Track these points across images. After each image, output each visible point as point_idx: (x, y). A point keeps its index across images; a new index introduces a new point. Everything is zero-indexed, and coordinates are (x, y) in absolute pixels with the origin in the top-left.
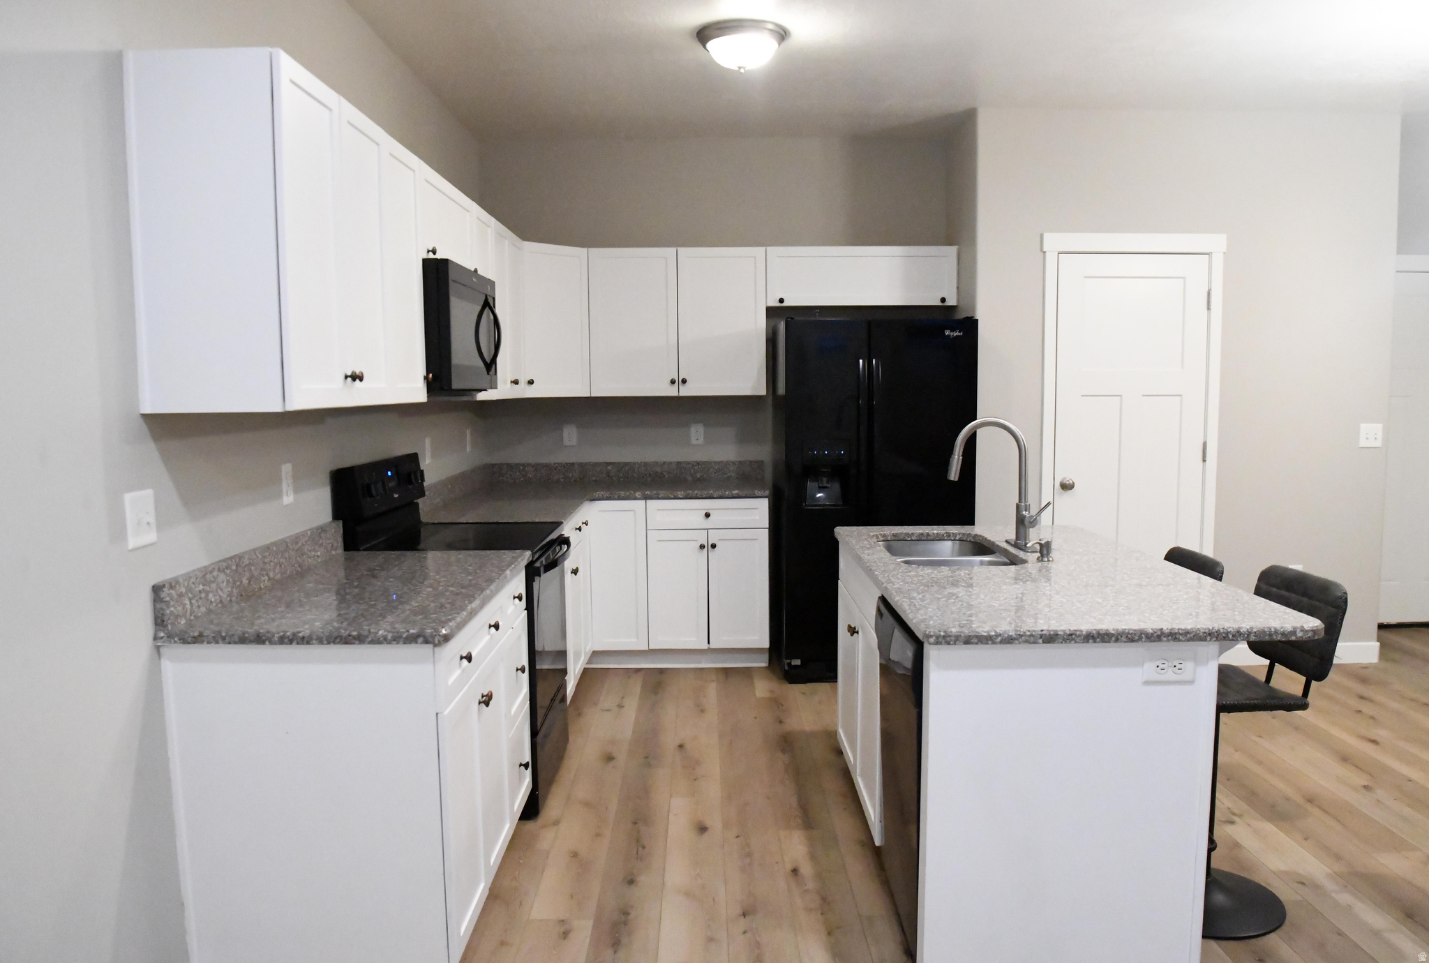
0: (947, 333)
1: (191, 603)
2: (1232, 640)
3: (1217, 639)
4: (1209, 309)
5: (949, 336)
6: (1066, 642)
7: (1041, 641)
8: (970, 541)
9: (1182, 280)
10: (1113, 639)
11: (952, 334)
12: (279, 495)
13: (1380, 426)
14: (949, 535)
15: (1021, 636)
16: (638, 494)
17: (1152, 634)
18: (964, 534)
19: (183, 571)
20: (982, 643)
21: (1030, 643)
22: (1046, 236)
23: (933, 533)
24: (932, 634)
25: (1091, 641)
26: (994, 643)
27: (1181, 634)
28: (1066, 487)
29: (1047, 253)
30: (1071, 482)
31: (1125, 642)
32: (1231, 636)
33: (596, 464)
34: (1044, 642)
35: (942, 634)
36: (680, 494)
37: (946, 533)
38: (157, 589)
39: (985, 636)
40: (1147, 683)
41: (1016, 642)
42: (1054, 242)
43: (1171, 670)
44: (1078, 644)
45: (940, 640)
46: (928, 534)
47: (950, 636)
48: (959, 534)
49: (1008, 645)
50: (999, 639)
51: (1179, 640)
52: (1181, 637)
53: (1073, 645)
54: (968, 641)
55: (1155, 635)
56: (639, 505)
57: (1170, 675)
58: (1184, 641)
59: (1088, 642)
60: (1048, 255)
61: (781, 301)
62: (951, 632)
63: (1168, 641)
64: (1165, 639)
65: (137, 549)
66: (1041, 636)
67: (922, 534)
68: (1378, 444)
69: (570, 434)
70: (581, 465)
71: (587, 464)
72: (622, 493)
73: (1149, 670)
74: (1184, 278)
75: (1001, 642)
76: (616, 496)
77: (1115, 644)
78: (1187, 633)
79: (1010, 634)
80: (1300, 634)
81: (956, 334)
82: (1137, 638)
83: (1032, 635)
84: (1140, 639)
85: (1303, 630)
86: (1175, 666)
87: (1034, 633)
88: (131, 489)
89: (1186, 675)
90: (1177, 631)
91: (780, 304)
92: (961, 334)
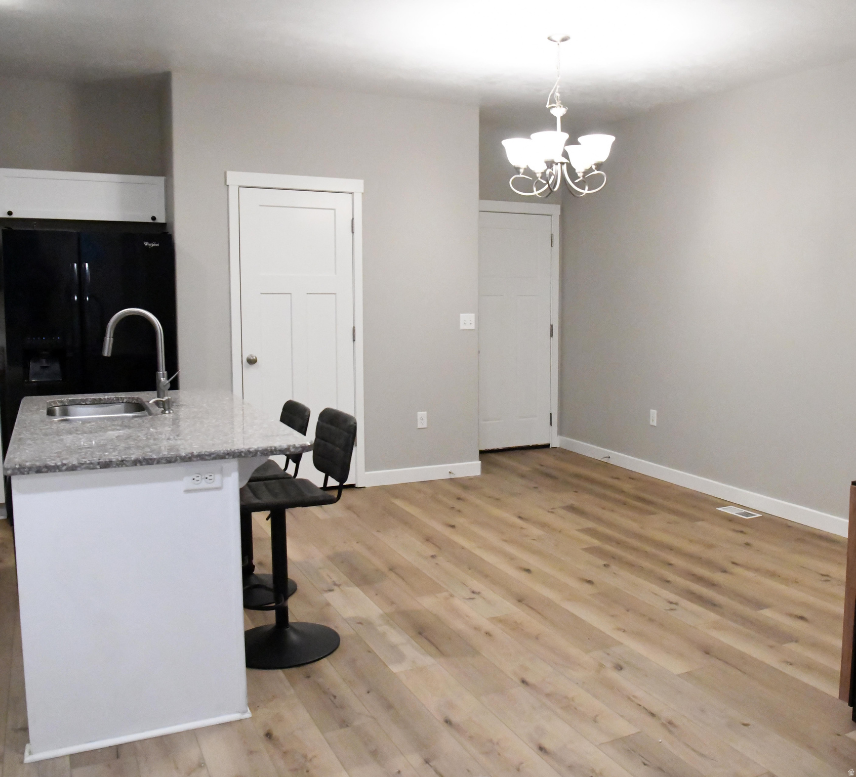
0: (146, 244)
2: (244, 457)
3: (234, 457)
4: (353, 232)
5: (148, 246)
6: (119, 467)
7: (98, 467)
8: (134, 403)
9: (333, 211)
10: (156, 462)
11: (150, 245)
13: (473, 315)
14: (118, 399)
15: (82, 464)
17: (185, 456)
18: (129, 398)
20: (51, 471)
21: (91, 469)
22: (230, 173)
23: (104, 398)
24: (9, 467)
25: (138, 464)
26: (60, 471)
27: (207, 455)
28: (252, 362)
29: (230, 187)
30: (254, 358)
31: (165, 463)
32: (243, 455)
34: (101, 468)
35: (17, 467)
37: (116, 397)
39: (53, 466)
40: (187, 491)
41: (79, 469)
42: (235, 178)
43: (204, 481)
44: (128, 468)
45: (16, 471)
46: (100, 399)
47: (24, 468)
48: (126, 398)
49: (71, 472)
50: (64, 468)
51: (206, 460)
52: (207, 457)
53: (124, 468)
54: (39, 470)
55: (187, 457)
57: (204, 484)
58: (209, 460)
59: (136, 465)
60: (231, 188)
61: (10, 213)
62: (25, 465)
63: (198, 460)
64: (195, 459)
66: (99, 463)
67: (95, 399)
68: (472, 327)
73: (187, 482)
74: (334, 209)
75: (67, 470)
77: (158, 465)
78: (210, 454)
79: (73, 463)
80: (292, 450)
81: (153, 245)
82: (173, 460)
83: (91, 463)
84: (175, 461)
85: (294, 446)
86: (207, 478)
87: (92, 462)
89: (216, 484)
90: (203, 453)
91: (8, 216)
92: (158, 245)
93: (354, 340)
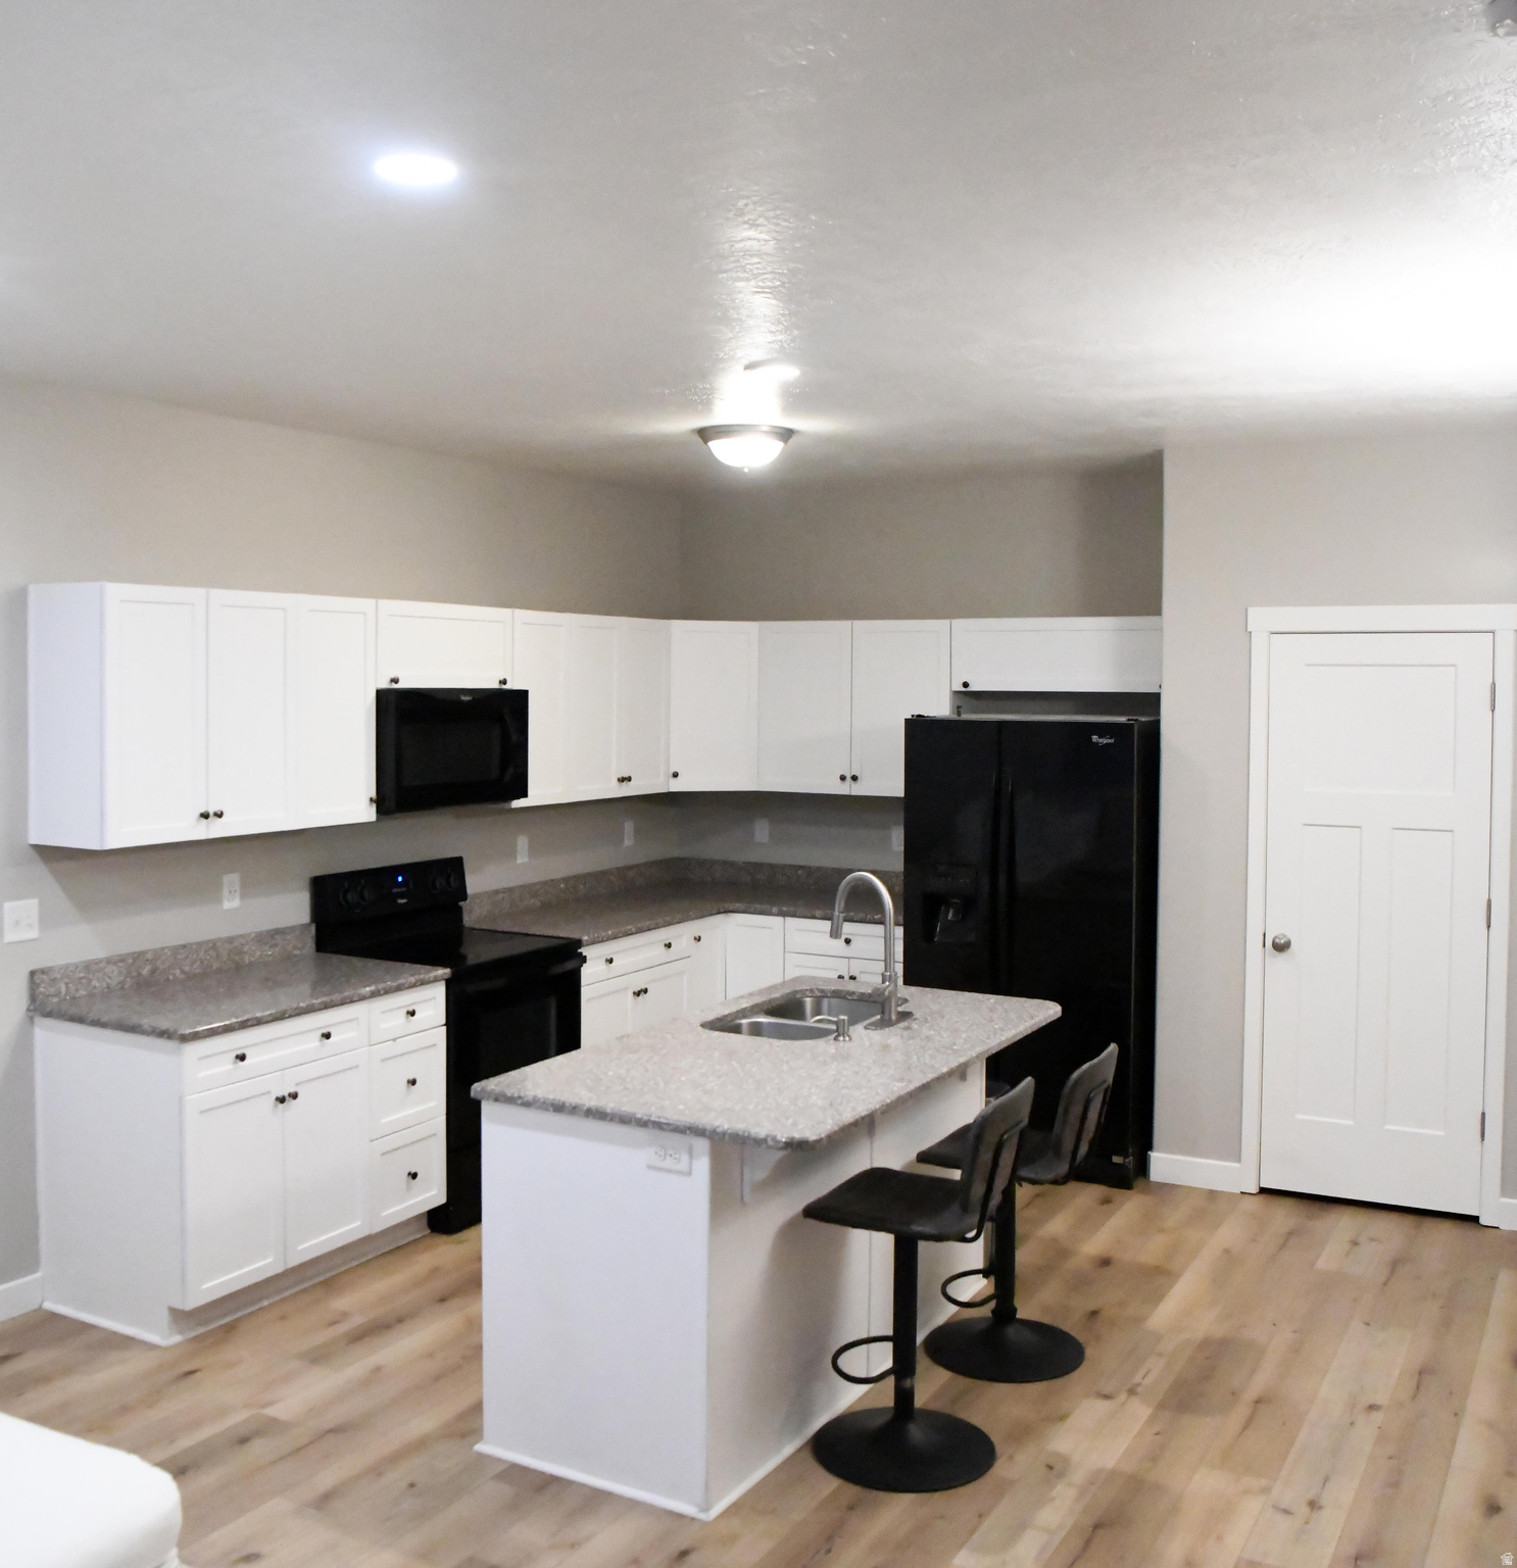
0: (1095, 738)
1: (67, 988)
3: (697, 1135)
4: (1492, 709)
5: (1098, 743)
9: (1453, 669)
11: (1101, 740)
12: (219, 901)
16: (775, 910)
17: (640, 1119)
19: (62, 962)
20: (508, 1103)
22: (1250, 610)
25: (590, 1117)
27: (664, 1124)
28: (1281, 947)
29: (1253, 634)
30: (1285, 940)
33: (784, 867)
36: (818, 913)
38: (32, 974)
42: (1261, 619)
49: (527, 1108)
52: (665, 1127)
56: (775, 921)
60: (1254, 636)
61: (966, 685)
65: (11, 943)
69: (762, 830)
70: (771, 866)
71: (777, 866)
72: (758, 906)
74: (1455, 665)
76: (752, 910)
78: (668, 1123)
81: (1105, 741)
87: (546, 1101)
88: (11, 899)
91: (964, 689)
92: (1113, 741)
93: (1489, 927)
